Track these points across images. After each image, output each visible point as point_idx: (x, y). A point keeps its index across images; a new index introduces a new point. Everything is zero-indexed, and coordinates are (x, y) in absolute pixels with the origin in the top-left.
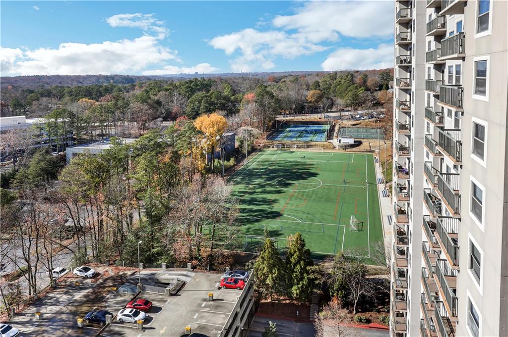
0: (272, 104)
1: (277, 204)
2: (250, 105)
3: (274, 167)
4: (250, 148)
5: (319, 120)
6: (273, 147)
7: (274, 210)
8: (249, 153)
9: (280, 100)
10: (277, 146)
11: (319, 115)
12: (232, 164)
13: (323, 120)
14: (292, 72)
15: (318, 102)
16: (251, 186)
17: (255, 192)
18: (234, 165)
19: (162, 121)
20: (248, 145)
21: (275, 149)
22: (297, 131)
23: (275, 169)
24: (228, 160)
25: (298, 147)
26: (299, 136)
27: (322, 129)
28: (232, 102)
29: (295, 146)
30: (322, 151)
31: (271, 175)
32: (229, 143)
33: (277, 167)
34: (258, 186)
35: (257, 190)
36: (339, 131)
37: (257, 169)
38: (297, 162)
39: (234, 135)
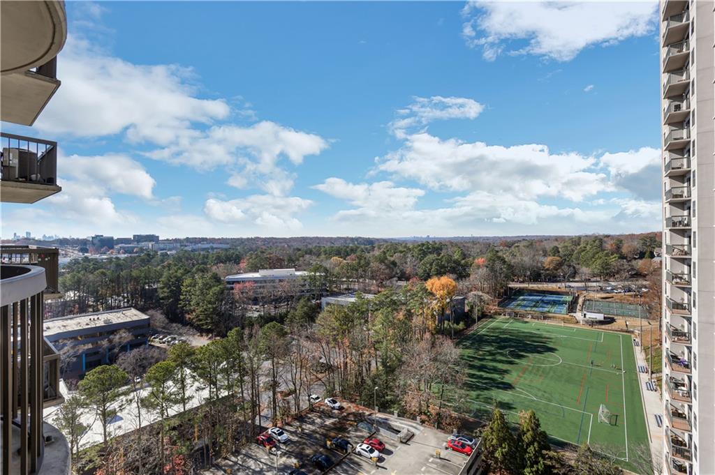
0: (504, 269)
1: (509, 375)
2: (480, 270)
3: (505, 336)
4: (480, 313)
5: (559, 290)
6: (505, 315)
7: (504, 381)
8: (479, 319)
9: (513, 266)
10: (509, 314)
11: (559, 285)
12: (461, 328)
13: (563, 290)
14: (527, 236)
15: (557, 270)
16: (481, 353)
17: (485, 359)
18: (464, 329)
19: (397, 281)
20: (478, 310)
21: (507, 317)
22: (532, 300)
23: (507, 338)
24: (458, 324)
25: (533, 318)
26: (535, 306)
27: (562, 299)
28: (462, 266)
29: (530, 316)
30: (562, 324)
31: (503, 344)
32: (459, 306)
33: (508, 336)
34: (488, 353)
35: (487, 358)
36: (583, 304)
37: (487, 336)
38: (531, 333)
39: (464, 299)
